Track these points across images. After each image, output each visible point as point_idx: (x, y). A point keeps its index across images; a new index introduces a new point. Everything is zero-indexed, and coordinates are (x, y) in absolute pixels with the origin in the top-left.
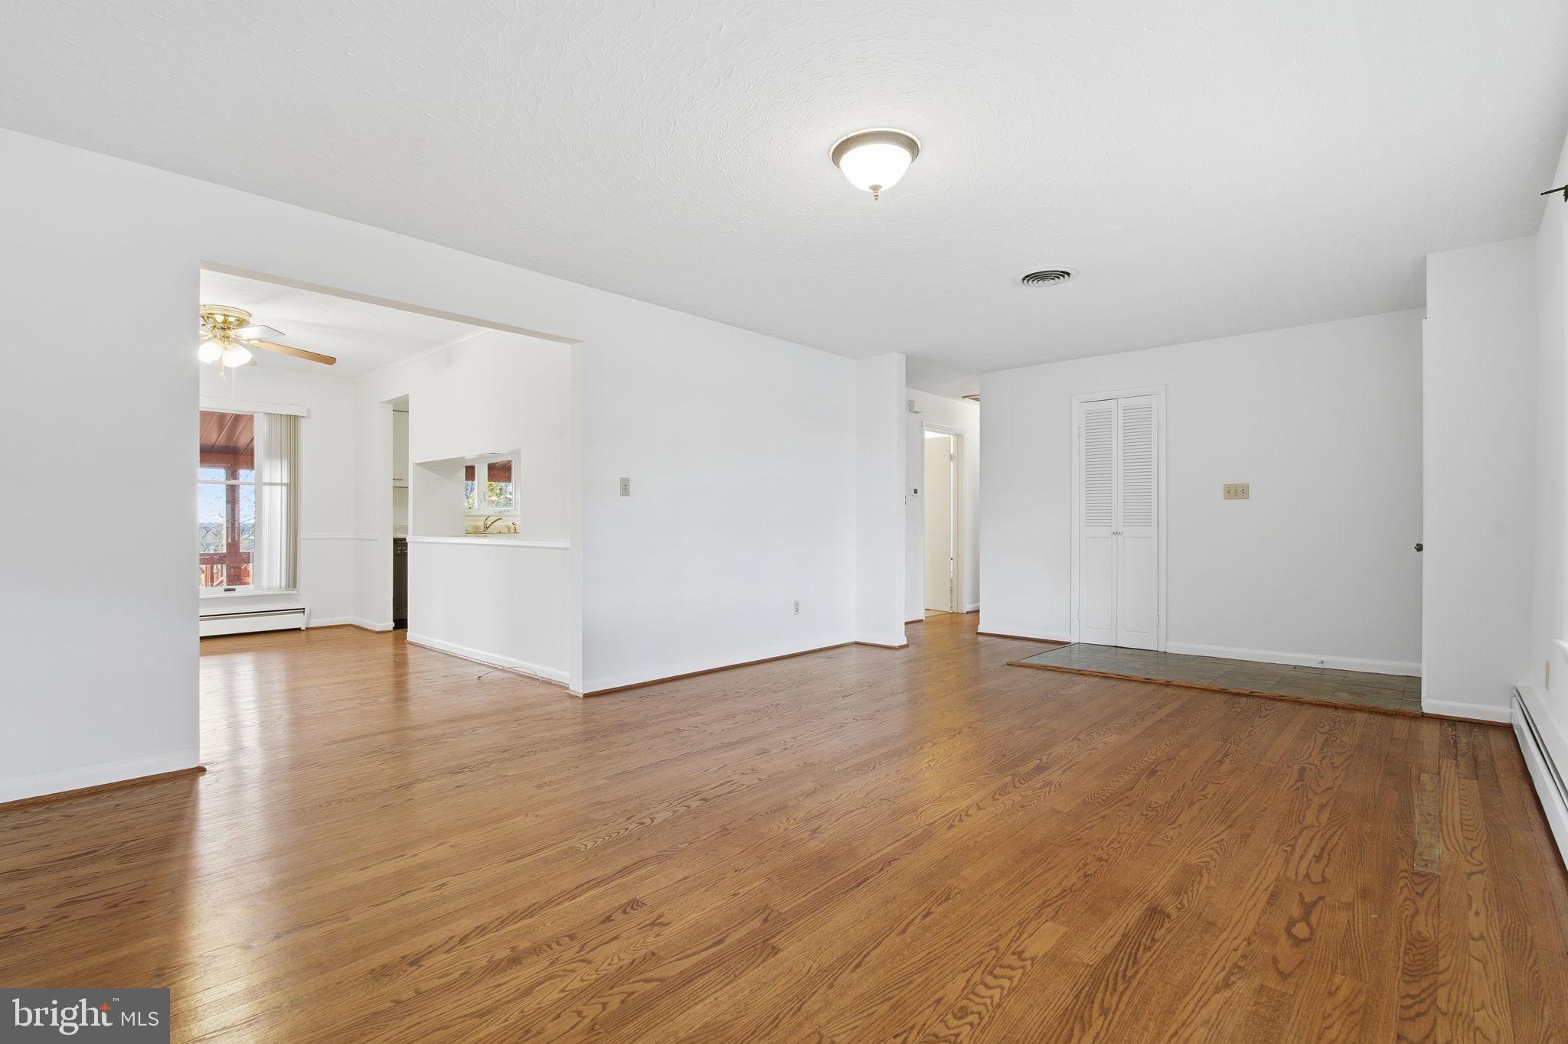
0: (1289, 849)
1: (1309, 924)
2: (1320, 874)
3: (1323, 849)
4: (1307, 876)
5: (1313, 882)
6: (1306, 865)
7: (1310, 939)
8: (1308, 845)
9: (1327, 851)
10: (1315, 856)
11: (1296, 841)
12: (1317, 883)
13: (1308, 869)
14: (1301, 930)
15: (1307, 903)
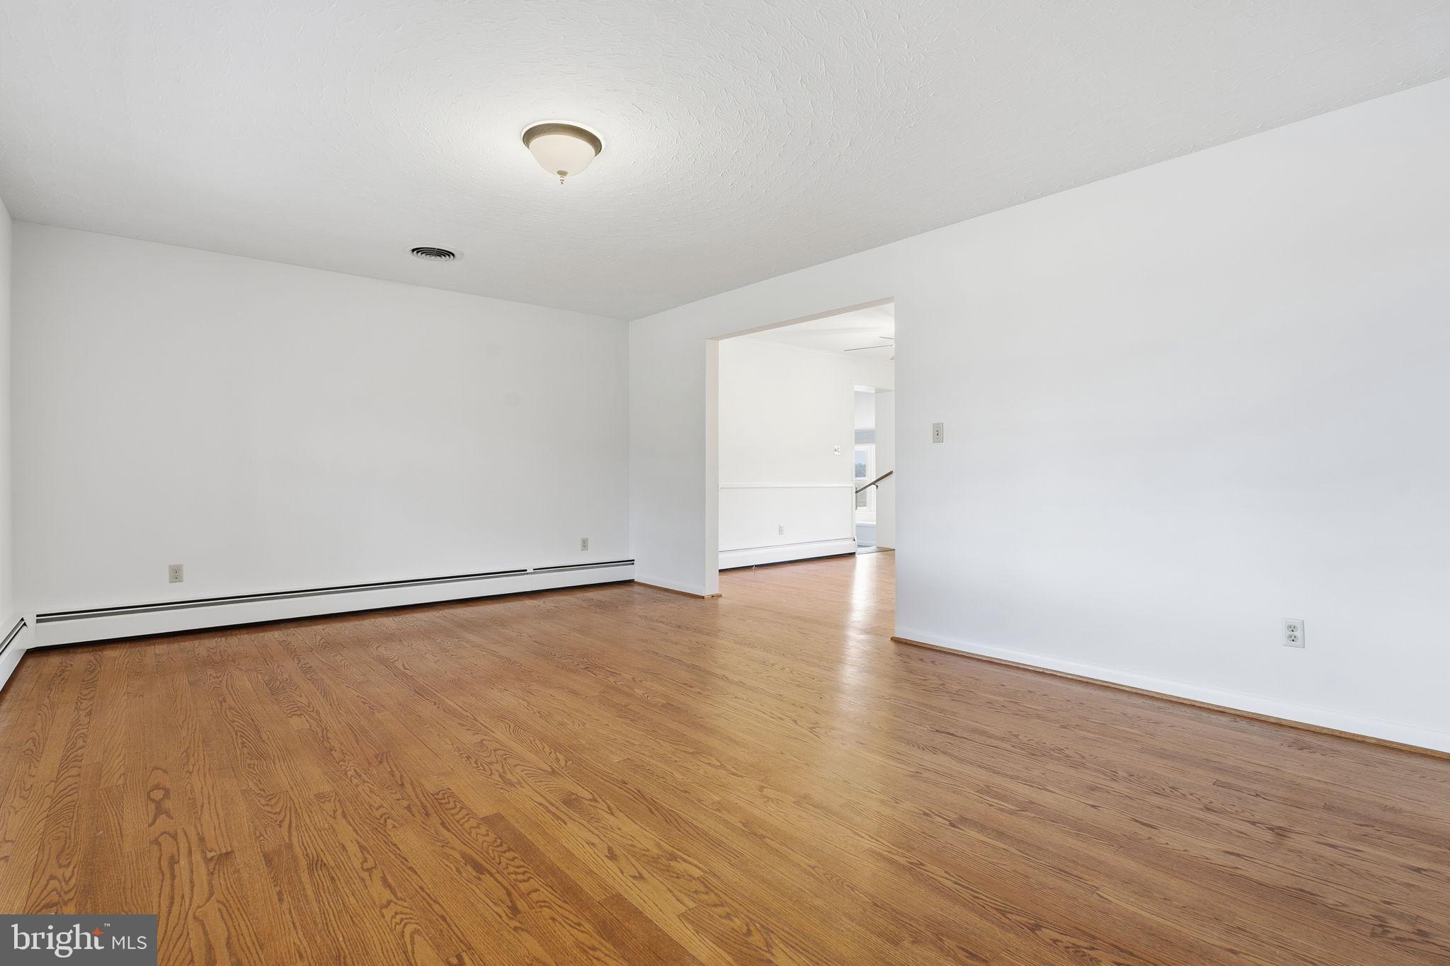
0: (210, 855)
1: (153, 800)
2: (163, 845)
3: (173, 877)
4: (174, 837)
5: (165, 833)
6: (181, 846)
7: (149, 793)
8: (192, 872)
9: (168, 876)
10: (178, 862)
11: (208, 870)
12: (162, 834)
13: (178, 844)
14: (158, 795)
15: (162, 814)
